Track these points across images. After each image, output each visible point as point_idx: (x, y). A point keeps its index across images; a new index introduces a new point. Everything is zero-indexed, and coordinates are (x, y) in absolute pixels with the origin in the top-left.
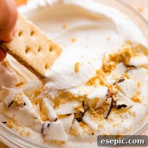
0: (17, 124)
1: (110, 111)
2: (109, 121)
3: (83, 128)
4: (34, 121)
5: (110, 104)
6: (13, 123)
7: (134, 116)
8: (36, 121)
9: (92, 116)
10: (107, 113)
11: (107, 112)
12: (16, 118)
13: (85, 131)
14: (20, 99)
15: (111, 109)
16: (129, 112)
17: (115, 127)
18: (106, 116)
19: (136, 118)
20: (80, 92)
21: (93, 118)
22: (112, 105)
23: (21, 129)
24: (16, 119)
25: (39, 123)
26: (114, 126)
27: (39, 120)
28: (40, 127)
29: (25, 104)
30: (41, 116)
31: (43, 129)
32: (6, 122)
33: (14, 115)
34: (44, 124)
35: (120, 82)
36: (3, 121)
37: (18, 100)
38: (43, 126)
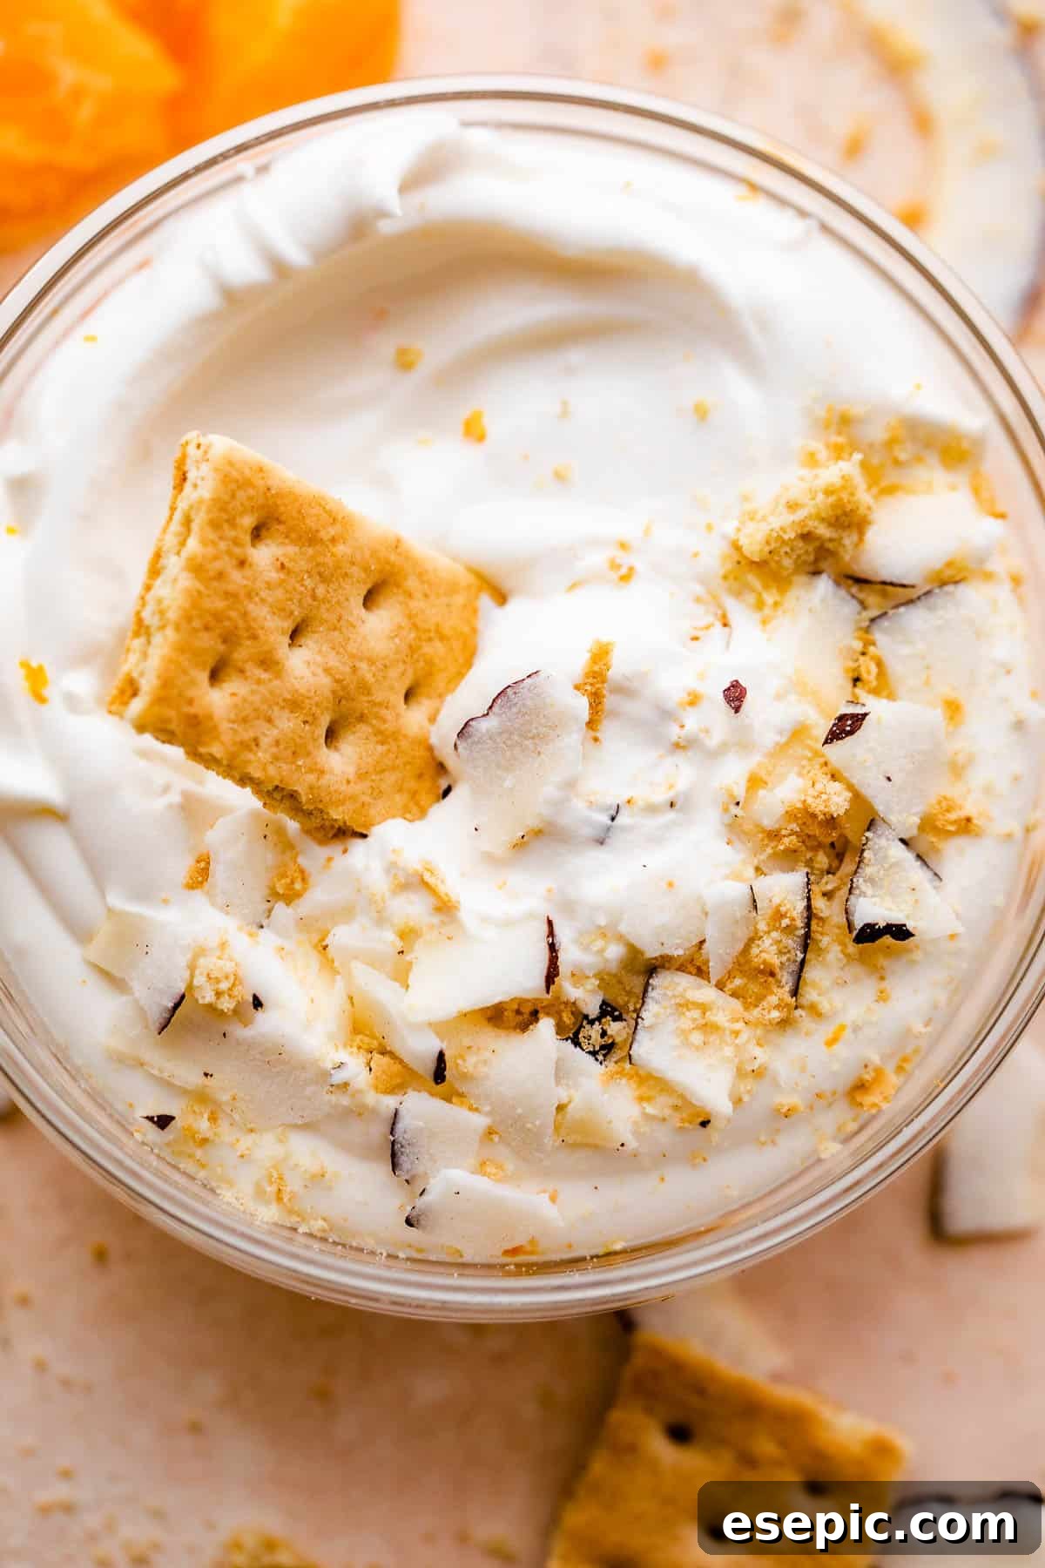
0: (232, 1123)
6: (212, 1120)
12: (219, 1088)
14: (224, 986)
17: (837, 1048)
23: (267, 1148)
24: (223, 1096)
25: (366, 1113)
26: (831, 1042)
27: (358, 1093)
28: (378, 1131)
29: (257, 1003)
30: (368, 1064)
31: (397, 1146)
32: (172, 1118)
33: (206, 1075)
34: (396, 1114)
35: (840, 742)
36: (155, 1113)
37: (218, 994)
38: (392, 1132)
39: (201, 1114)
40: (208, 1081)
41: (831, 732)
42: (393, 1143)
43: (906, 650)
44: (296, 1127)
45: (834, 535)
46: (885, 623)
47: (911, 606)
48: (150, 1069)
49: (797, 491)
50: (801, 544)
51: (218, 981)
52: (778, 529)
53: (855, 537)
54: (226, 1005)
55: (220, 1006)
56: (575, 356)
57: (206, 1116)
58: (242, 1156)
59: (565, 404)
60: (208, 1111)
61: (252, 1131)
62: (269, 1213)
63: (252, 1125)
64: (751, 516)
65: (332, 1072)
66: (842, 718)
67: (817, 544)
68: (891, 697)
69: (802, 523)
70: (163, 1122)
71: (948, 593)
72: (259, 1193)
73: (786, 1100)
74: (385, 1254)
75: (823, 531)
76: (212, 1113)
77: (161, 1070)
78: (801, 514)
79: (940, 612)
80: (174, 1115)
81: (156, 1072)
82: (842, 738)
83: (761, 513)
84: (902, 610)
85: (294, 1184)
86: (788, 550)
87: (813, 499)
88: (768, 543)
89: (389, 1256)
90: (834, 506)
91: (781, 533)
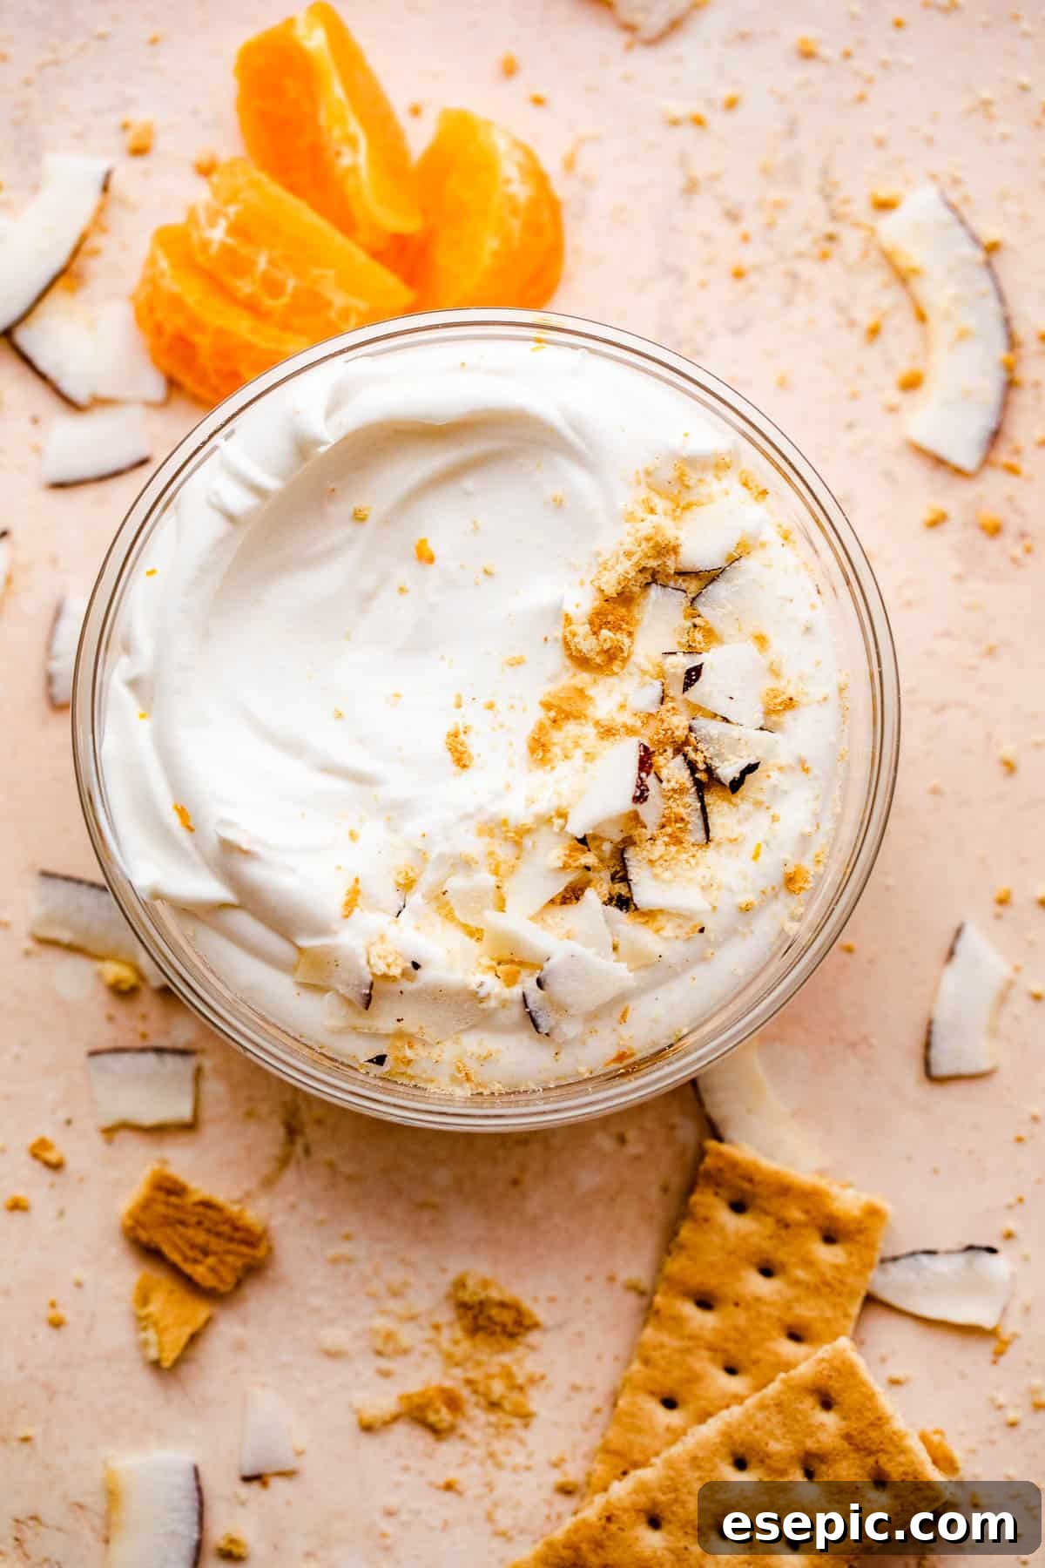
0: (424, 1044)
1: (703, 809)
2: (727, 847)
3: (657, 931)
4: (483, 1010)
5: (689, 784)
6: (411, 1047)
7: (807, 770)
8: (492, 1003)
9: (658, 870)
10: (700, 823)
11: (695, 820)
12: (409, 1026)
13: (666, 939)
14: (390, 960)
15: (701, 799)
16: (780, 769)
17: (762, 858)
18: (701, 835)
19: (816, 771)
20: (530, 801)
21: (667, 875)
22: (697, 782)
23: (448, 1052)
24: (414, 1029)
25: (504, 1004)
26: (756, 856)
27: (497, 996)
28: (516, 1012)
29: (416, 966)
30: (496, 975)
31: (533, 1014)
32: (385, 1056)
33: (399, 1020)
34: (524, 995)
35: (692, 688)
36: (372, 1056)
37: (389, 966)
38: (527, 1007)
39: (403, 1047)
40: (401, 1024)
41: (685, 684)
42: (530, 1013)
43: (720, 612)
44: (462, 1031)
45: (660, 562)
46: (702, 599)
47: (715, 583)
48: (361, 1030)
49: (629, 544)
50: (640, 576)
51: (385, 957)
52: (622, 573)
53: (673, 557)
54: (396, 971)
55: (391, 974)
56: (469, 483)
57: (406, 1046)
58: (437, 1062)
59: (475, 523)
60: (406, 1043)
61: (438, 1043)
62: (464, 1092)
63: (438, 1040)
64: (604, 566)
65: (478, 990)
66: (689, 672)
67: (651, 571)
68: (720, 641)
69: (637, 564)
70: (380, 1060)
71: (735, 568)
72: (454, 1080)
73: (743, 899)
74: (541, 1090)
75: (653, 563)
76: (409, 1043)
77: (369, 1029)
78: (635, 558)
79: (736, 582)
80: (384, 1053)
81: (366, 1031)
82: (693, 685)
83: (610, 563)
84: (710, 587)
85: (473, 1067)
86: (633, 583)
87: (640, 546)
88: (619, 583)
89: (544, 1090)
90: (654, 547)
91: (626, 575)
